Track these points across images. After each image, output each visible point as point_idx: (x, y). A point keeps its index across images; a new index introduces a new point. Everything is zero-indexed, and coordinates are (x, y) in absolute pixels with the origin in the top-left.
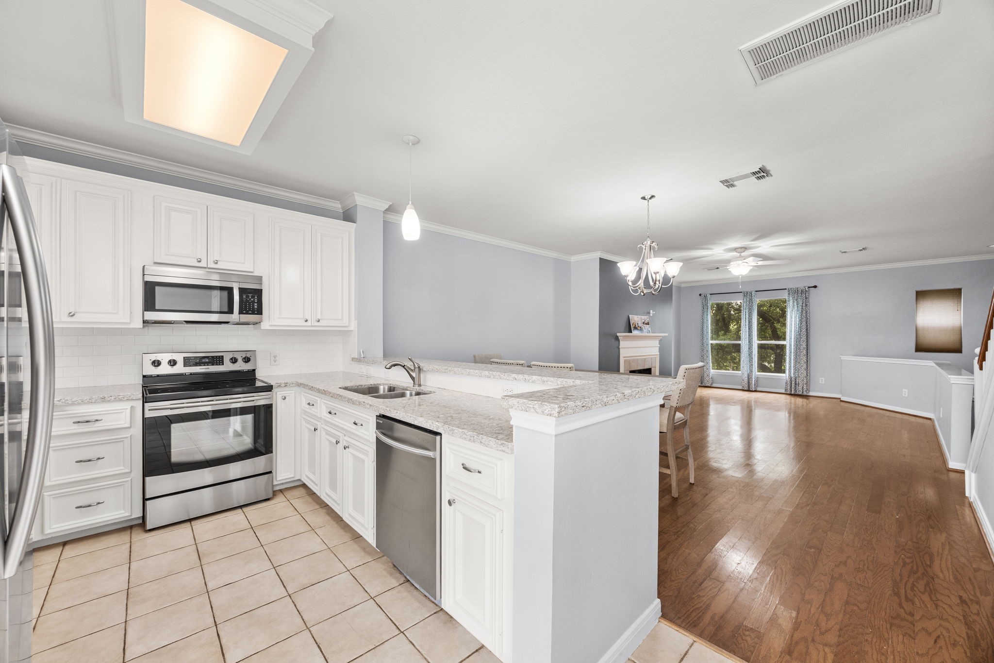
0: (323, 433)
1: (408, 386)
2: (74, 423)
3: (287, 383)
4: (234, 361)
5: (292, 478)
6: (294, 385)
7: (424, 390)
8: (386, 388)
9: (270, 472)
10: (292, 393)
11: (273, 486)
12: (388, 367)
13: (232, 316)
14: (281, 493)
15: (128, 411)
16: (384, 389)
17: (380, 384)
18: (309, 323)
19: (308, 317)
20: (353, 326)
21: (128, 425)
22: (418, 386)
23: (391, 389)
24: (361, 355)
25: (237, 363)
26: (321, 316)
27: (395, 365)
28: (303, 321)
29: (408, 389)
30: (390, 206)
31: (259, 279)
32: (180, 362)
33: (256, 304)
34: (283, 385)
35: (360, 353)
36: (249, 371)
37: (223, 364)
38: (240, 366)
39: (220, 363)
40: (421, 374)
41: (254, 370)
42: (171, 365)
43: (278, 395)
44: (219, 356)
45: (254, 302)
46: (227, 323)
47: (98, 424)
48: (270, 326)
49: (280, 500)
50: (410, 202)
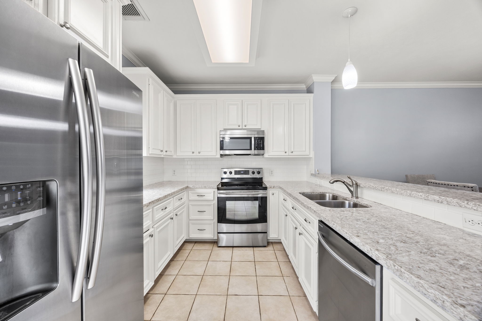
0: (290, 219)
1: (348, 197)
2: (197, 196)
3: (274, 186)
4: (253, 173)
5: (277, 238)
6: (278, 187)
7: (361, 202)
8: (331, 195)
9: (266, 233)
10: (277, 192)
11: (268, 240)
12: (331, 182)
13: (251, 151)
14: (272, 244)
15: (213, 193)
16: (329, 196)
17: (327, 193)
18: (287, 154)
19: (287, 150)
20: (312, 155)
21: (213, 199)
22: (356, 198)
23: (335, 198)
24: (316, 172)
25: (255, 174)
26: (294, 149)
27: (337, 181)
28: (284, 153)
29: (348, 199)
30: (336, 77)
31: (263, 131)
32: (233, 173)
33: (261, 145)
34: (272, 187)
35: (316, 171)
36: (260, 178)
37: (249, 175)
38: (256, 176)
39: (248, 174)
40: (358, 189)
41: (262, 178)
42: (230, 174)
43: (270, 192)
44: (248, 170)
45: (260, 144)
46: (250, 154)
47: (204, 197)
48: (268, 155)
49: (270, 248)
50: (349, 60)
